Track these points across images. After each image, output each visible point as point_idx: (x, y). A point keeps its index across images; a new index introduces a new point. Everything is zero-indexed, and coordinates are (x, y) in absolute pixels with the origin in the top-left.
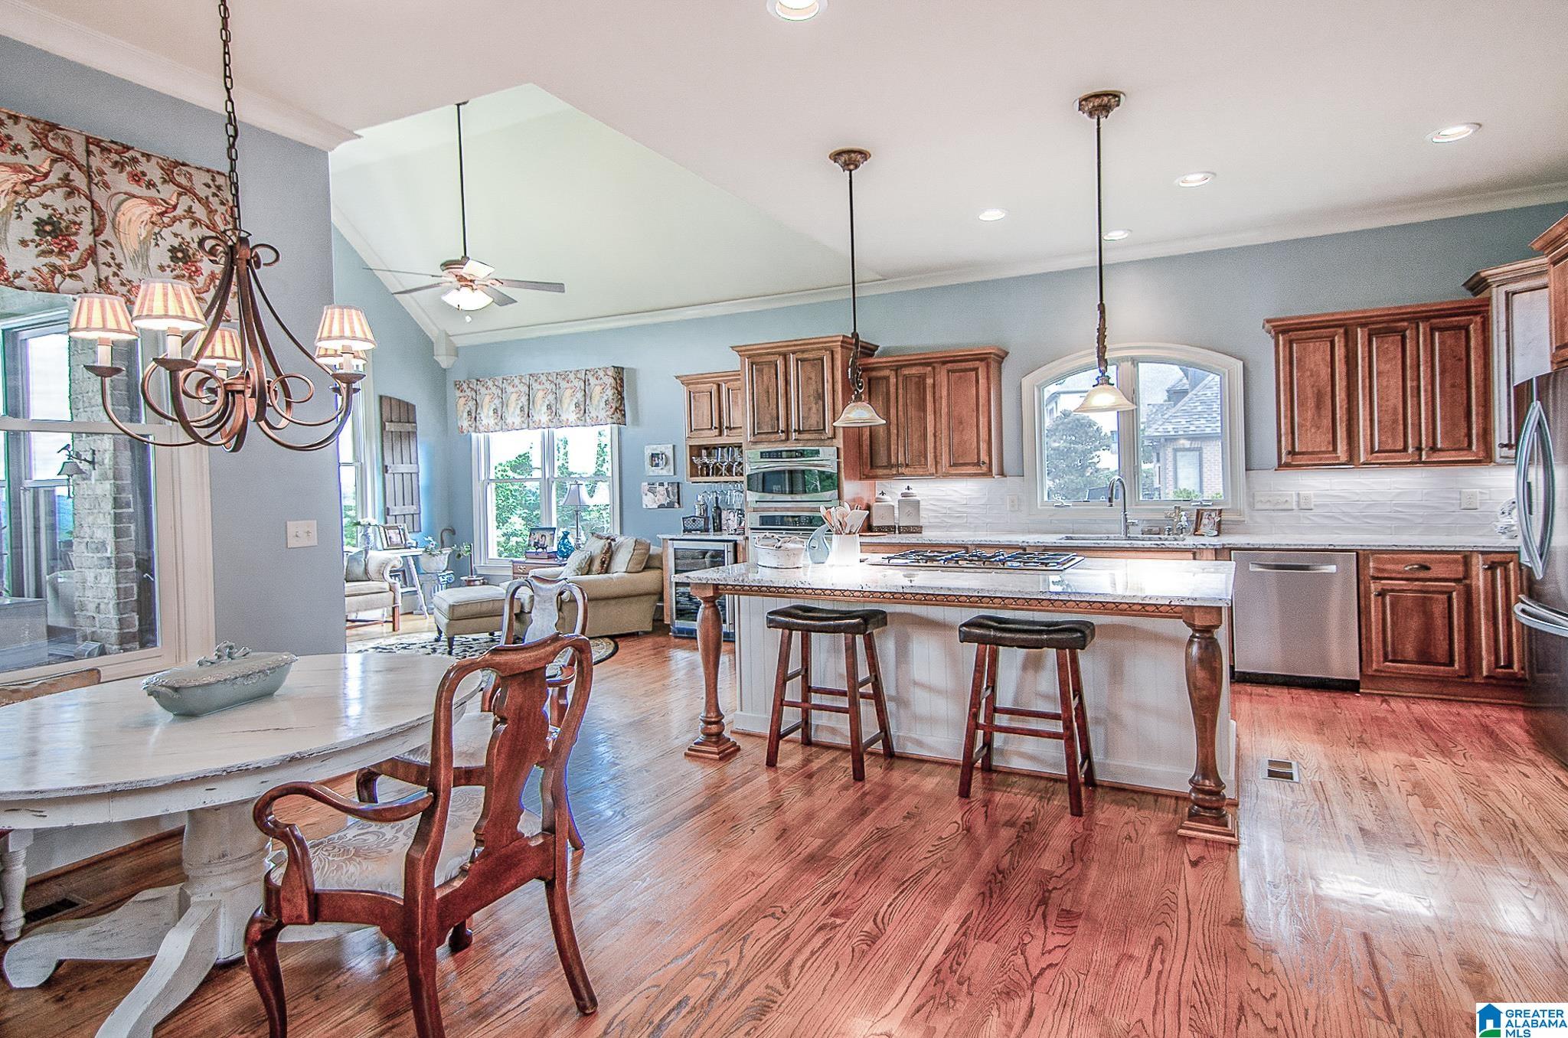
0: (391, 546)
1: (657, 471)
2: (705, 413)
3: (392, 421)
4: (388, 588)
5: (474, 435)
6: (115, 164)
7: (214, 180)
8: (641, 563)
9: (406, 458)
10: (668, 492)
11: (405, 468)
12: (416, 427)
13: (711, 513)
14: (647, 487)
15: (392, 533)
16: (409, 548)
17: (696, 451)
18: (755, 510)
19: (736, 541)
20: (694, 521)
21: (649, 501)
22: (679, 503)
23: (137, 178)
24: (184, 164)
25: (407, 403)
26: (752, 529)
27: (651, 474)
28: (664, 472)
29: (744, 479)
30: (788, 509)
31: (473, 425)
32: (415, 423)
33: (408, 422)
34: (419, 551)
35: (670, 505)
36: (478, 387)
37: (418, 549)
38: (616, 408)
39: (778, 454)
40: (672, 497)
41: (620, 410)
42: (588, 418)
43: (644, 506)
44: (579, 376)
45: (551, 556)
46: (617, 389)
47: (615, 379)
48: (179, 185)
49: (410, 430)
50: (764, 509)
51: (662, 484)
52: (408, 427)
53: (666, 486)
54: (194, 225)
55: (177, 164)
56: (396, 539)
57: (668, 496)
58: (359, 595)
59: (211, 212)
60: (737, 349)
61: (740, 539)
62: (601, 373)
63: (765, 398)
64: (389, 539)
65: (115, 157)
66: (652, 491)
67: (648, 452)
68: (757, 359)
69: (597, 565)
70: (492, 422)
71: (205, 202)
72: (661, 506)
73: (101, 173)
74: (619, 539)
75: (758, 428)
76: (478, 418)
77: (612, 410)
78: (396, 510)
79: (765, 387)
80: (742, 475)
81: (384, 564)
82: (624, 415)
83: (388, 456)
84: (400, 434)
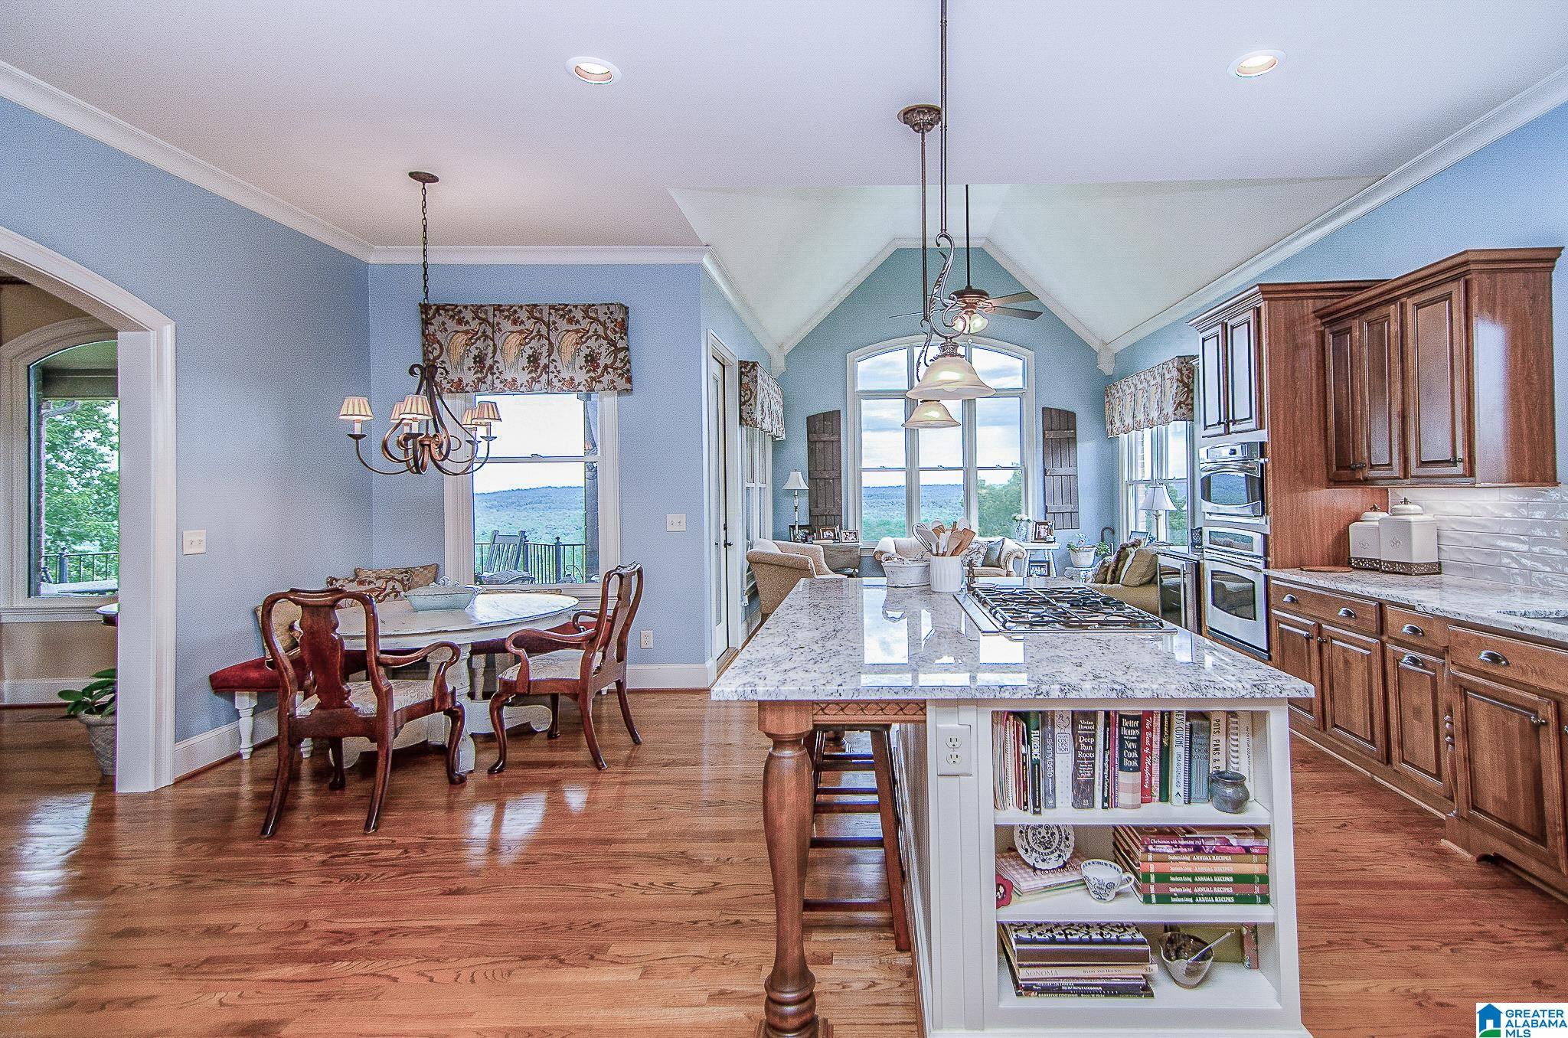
0: (1039, 539)
3: (1051, 430)
5: (1121, 437)
6: (561, 316)
7: (609, 309)
9: (1065, 462)
11: (1063, 471)
12: (1076, 433)
15: (1043, 527)
23: (570, 321)
24: (593, 305)
25: (1067, 412)
32: (1075, 429)
33: (1068, 429)
38: (1180, 403)
41: (1186, 404)
42: (1162, 416)
44: (1159, 371)
46: (1183, 382)
47: (1180, 371)
48: (591, 318)
49: (1071, 436)
52: (1068, 434)
54: (597, 339)
55: (590, 306)
56: (1044, 534)
59: (606, 328)
62: (1171, 366)
64: (1039, 532)
65: (561, 312)
71: (603, 324)
73: (554, 323)
77: (1175, 406)
78: (1054, 509)
82: (1192, 410)
83: (1049, 461)
84: (1059, 441)
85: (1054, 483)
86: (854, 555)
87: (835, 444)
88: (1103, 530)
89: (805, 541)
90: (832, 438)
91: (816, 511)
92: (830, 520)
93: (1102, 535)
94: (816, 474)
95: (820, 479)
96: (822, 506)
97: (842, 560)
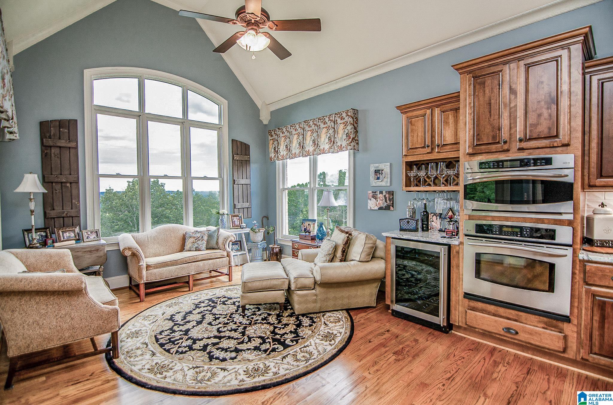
0: (235, 226)
1: (379, 183)
2: (420, 134)
3: (237, 154)
4: (226, 255)
5: (277, 162)
8: (369, 255)
9: (244, 176)
10: (386, 198)
11: (243, 181)
12: (250, 158)
13: (418, 217)
14: (371, 195)
15: (235, 219)
16: (242, 228)
17: (410, 165)
18: (471, 218)
19: (450, 245)
20: (408, 222)
21: (372, 204)
22: (393, 207)
25: (246, 144)
26: (466, 235)
27: (374, 185)
28: (384, 183)
29: (461, 188)
30: (507, 219)
31: (276, 156)
32: (249, 155)
33: (246, 155)
34: (248, 230)
35: (387, 208)
36: (279, 133)
37: (247, 229)
38: (353, 139)
39: (499, 165)
40: (388, 202)
41: (355, 140)
42: (336, 147)
43: (369, 208)
44: (331, 119)
45: (313, 239)
46: (354, 125)
47: (353, 118)
49: (247, 159)
50: (480, 218)
51: (381, 193)
52: (246, 158)
53: (384, 193)
56: (237, 223)
57: (386, 201)
58: (210, 259)
60: (456, 67)
61: (454, 242)
62: (344, 115)
63: (487, 110)
64: (233, 222)
66: (375, 197)
67: (372, 169)
68: (478, 73)
69: (339, 254)
70: (285, 153)
72: (381, 208)
74: (354, 233)
75: (478, 140)
76: (278, 152)
77: (350, 140)
78: (239, 206)
79: (487, 99)
80: (457, 184)
81: (226, 239)
82: (358, 144)
83: (236, 174)
84: (241, 162)
85: (238, 190)
86: (101, 253)
87: (72, 151)
88: (263, 218)
89: (44, 244)
90: (69, 145)
91: (53, 214)
92: (68, 221)
93: (262, 221)
94: (52, 178)
95: (56, 182)
96: (58, 209)
97: (88, 259)
